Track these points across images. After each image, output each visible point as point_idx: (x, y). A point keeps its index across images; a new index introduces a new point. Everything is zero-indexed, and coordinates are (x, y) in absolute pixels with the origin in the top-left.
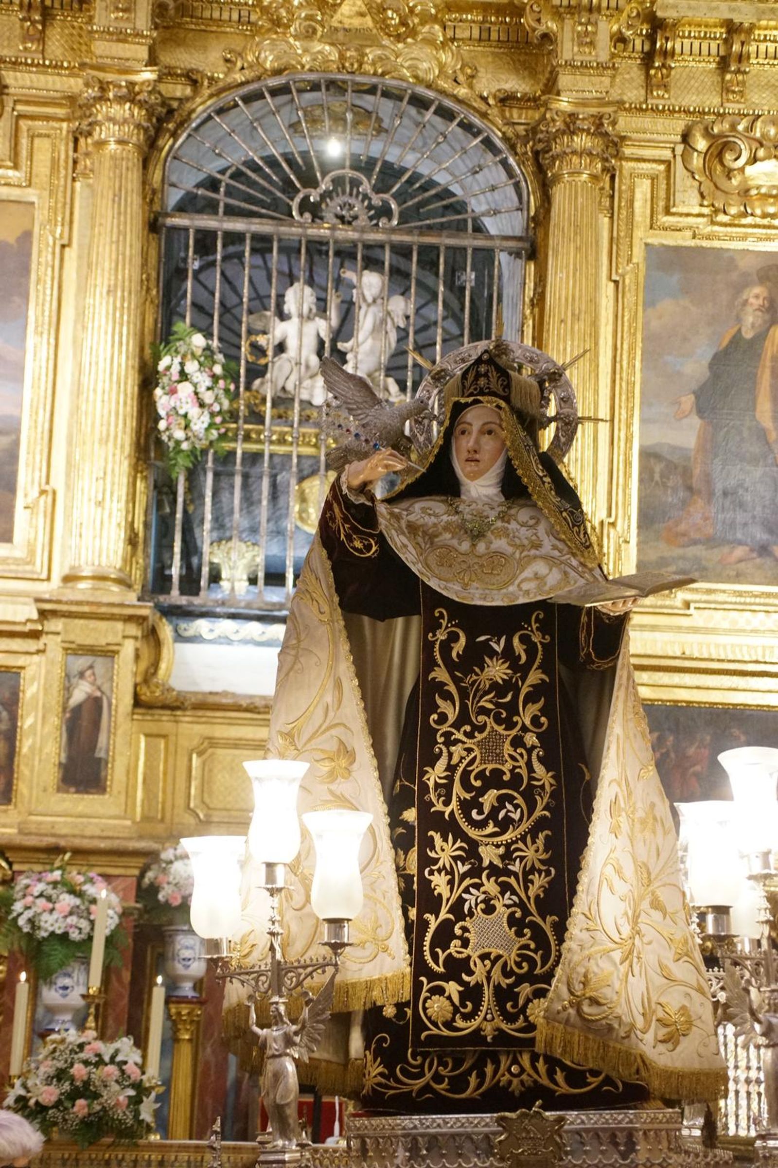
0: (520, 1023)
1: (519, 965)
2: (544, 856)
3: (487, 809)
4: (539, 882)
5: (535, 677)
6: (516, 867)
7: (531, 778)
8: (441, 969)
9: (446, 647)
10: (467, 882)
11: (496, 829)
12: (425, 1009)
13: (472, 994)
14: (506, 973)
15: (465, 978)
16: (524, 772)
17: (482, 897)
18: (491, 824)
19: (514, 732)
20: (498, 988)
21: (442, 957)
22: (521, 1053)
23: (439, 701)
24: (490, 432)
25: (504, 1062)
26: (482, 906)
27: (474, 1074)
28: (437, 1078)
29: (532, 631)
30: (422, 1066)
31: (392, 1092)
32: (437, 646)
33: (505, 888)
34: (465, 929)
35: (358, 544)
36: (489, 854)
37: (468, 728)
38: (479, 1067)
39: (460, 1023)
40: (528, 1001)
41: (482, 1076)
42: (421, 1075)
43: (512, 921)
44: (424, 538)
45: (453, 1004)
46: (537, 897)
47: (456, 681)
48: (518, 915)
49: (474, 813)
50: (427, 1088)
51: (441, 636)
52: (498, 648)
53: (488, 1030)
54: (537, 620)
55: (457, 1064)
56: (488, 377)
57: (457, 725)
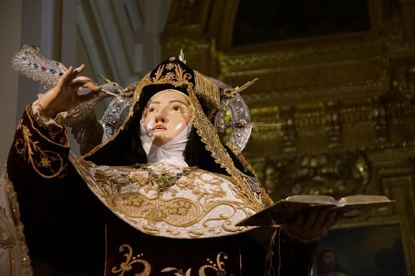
24: (176, 108)
29: (217, 267)
35: (45, 162)
44: (111, 186)
51: (126, 268)
54: (221, 259)
56: (175, 72)
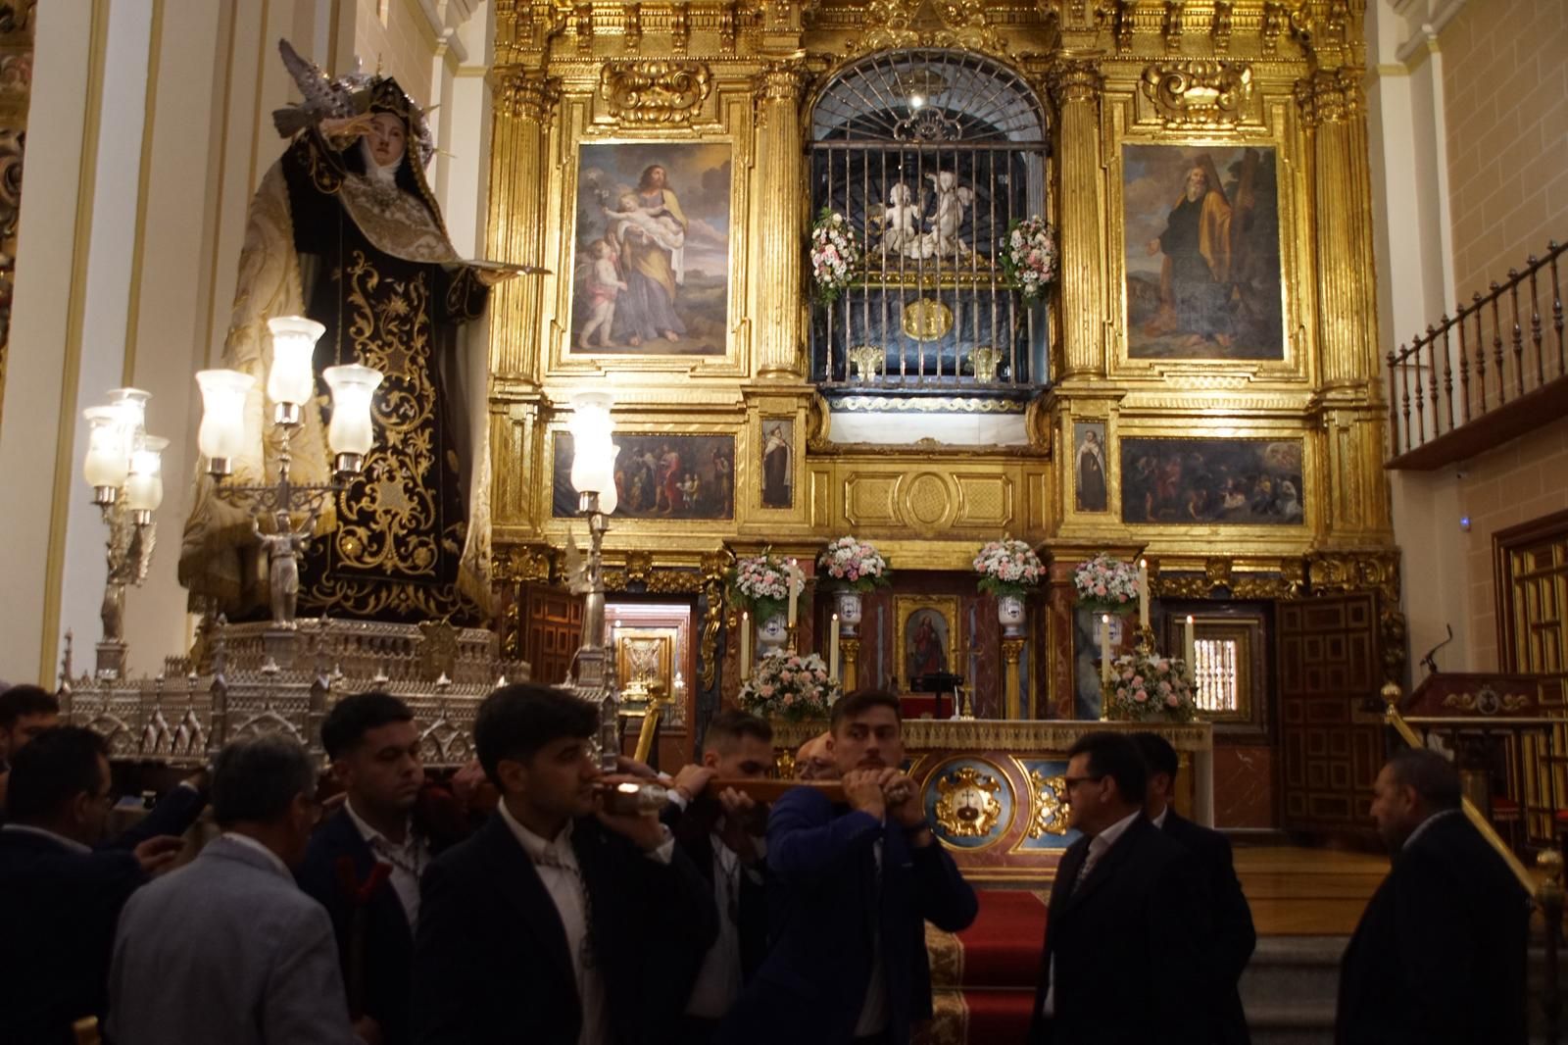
0: (409, 563)
1: (410, 521)
2: (429, 447)
3: (392, 404)
4: (424, 464)
5: (421, 318)
6: (410, 450)
7: (422, 389)
8: (354, 517)
9: (363, 280)
10: (376, 455)
11: (398, 421)
12: (341, 545)
13: (378, 538)
14: (403, 527)
15: (374, 526)
16: (417, 383)
17: (387, 468)
18: (395, 415)
19: (411, 353)
20: (396, 536)
21: (356, 508)
22: (408, 585)
23: (358, 319)
25: (395, 591)
26: (386, 475)
27: (373, 597)
28: (346, 598)
29: (420, 284)
30: (334, 587)
31: (310, 605)
32: (355, 278)
33: (402, 464)
34: (373, 490)
36: (393, 438)
37: (380, 343)
38: (377, 592)
39: (368, 559)
40: (415, 548)
41: (378, 599)
42: (333, 594)
43: (406, 489)
45: (362, 543)
46: (423, 475)
47: (372, 307)
48: (411, 485)
49: (383, 406)
50: (337, 604)
51: (358, 271)
52: (400, 289)
53: (389, 566)
55: (361, 589)
57: (372, 338)
